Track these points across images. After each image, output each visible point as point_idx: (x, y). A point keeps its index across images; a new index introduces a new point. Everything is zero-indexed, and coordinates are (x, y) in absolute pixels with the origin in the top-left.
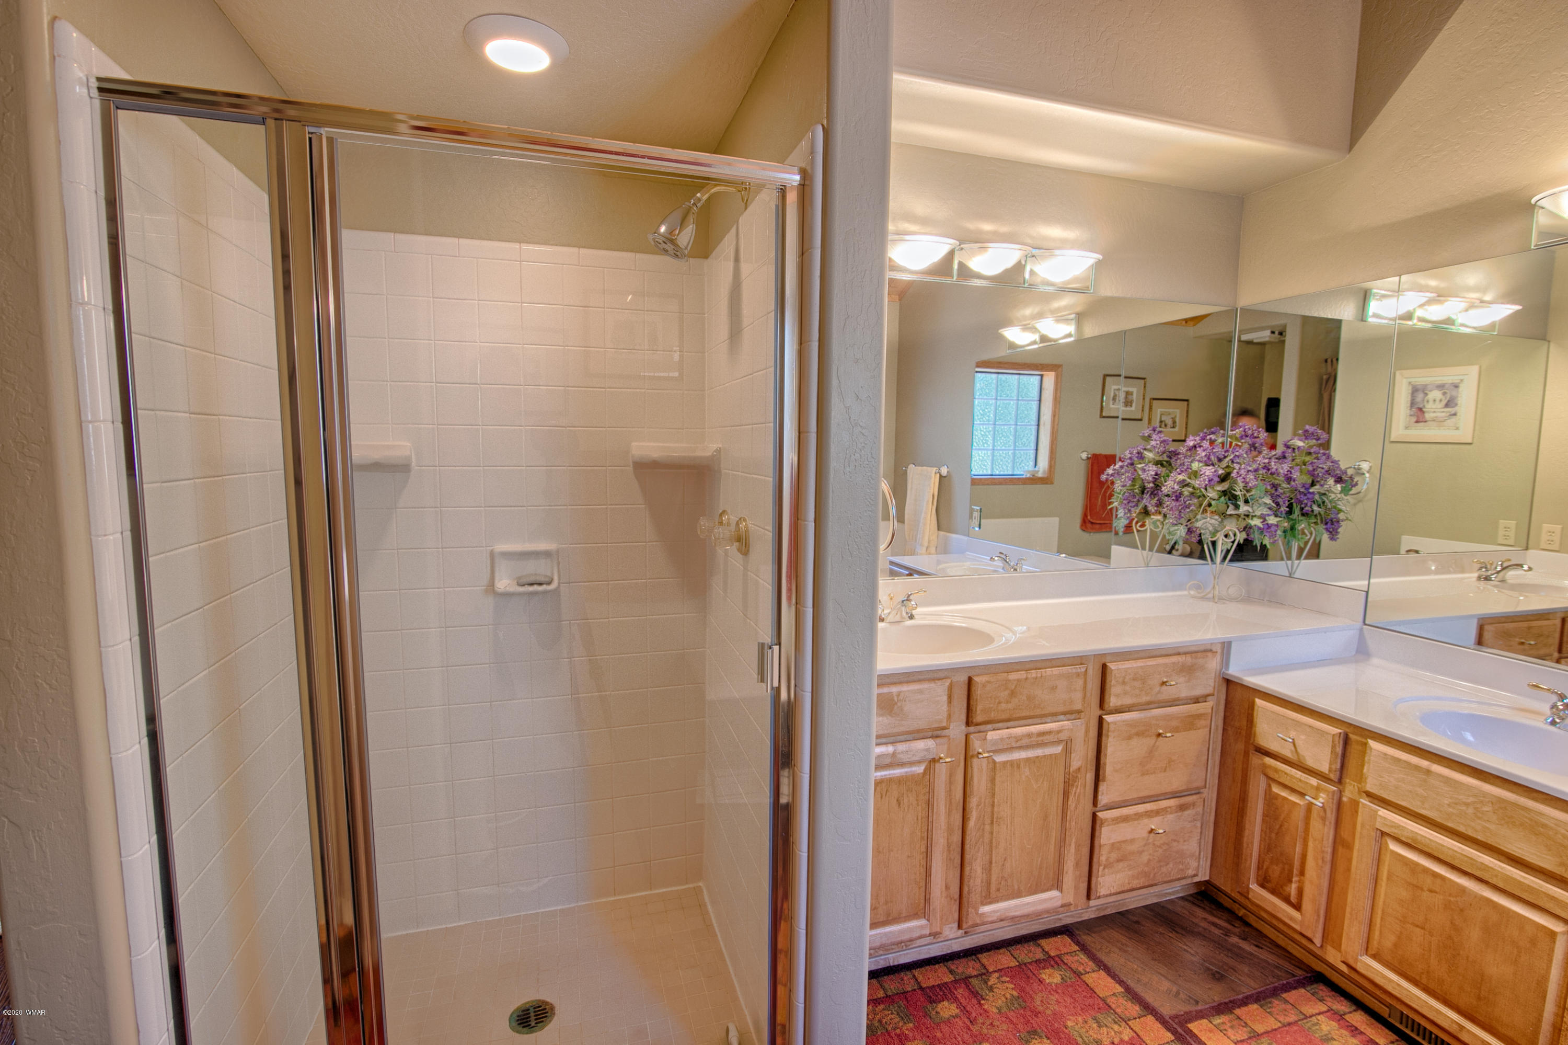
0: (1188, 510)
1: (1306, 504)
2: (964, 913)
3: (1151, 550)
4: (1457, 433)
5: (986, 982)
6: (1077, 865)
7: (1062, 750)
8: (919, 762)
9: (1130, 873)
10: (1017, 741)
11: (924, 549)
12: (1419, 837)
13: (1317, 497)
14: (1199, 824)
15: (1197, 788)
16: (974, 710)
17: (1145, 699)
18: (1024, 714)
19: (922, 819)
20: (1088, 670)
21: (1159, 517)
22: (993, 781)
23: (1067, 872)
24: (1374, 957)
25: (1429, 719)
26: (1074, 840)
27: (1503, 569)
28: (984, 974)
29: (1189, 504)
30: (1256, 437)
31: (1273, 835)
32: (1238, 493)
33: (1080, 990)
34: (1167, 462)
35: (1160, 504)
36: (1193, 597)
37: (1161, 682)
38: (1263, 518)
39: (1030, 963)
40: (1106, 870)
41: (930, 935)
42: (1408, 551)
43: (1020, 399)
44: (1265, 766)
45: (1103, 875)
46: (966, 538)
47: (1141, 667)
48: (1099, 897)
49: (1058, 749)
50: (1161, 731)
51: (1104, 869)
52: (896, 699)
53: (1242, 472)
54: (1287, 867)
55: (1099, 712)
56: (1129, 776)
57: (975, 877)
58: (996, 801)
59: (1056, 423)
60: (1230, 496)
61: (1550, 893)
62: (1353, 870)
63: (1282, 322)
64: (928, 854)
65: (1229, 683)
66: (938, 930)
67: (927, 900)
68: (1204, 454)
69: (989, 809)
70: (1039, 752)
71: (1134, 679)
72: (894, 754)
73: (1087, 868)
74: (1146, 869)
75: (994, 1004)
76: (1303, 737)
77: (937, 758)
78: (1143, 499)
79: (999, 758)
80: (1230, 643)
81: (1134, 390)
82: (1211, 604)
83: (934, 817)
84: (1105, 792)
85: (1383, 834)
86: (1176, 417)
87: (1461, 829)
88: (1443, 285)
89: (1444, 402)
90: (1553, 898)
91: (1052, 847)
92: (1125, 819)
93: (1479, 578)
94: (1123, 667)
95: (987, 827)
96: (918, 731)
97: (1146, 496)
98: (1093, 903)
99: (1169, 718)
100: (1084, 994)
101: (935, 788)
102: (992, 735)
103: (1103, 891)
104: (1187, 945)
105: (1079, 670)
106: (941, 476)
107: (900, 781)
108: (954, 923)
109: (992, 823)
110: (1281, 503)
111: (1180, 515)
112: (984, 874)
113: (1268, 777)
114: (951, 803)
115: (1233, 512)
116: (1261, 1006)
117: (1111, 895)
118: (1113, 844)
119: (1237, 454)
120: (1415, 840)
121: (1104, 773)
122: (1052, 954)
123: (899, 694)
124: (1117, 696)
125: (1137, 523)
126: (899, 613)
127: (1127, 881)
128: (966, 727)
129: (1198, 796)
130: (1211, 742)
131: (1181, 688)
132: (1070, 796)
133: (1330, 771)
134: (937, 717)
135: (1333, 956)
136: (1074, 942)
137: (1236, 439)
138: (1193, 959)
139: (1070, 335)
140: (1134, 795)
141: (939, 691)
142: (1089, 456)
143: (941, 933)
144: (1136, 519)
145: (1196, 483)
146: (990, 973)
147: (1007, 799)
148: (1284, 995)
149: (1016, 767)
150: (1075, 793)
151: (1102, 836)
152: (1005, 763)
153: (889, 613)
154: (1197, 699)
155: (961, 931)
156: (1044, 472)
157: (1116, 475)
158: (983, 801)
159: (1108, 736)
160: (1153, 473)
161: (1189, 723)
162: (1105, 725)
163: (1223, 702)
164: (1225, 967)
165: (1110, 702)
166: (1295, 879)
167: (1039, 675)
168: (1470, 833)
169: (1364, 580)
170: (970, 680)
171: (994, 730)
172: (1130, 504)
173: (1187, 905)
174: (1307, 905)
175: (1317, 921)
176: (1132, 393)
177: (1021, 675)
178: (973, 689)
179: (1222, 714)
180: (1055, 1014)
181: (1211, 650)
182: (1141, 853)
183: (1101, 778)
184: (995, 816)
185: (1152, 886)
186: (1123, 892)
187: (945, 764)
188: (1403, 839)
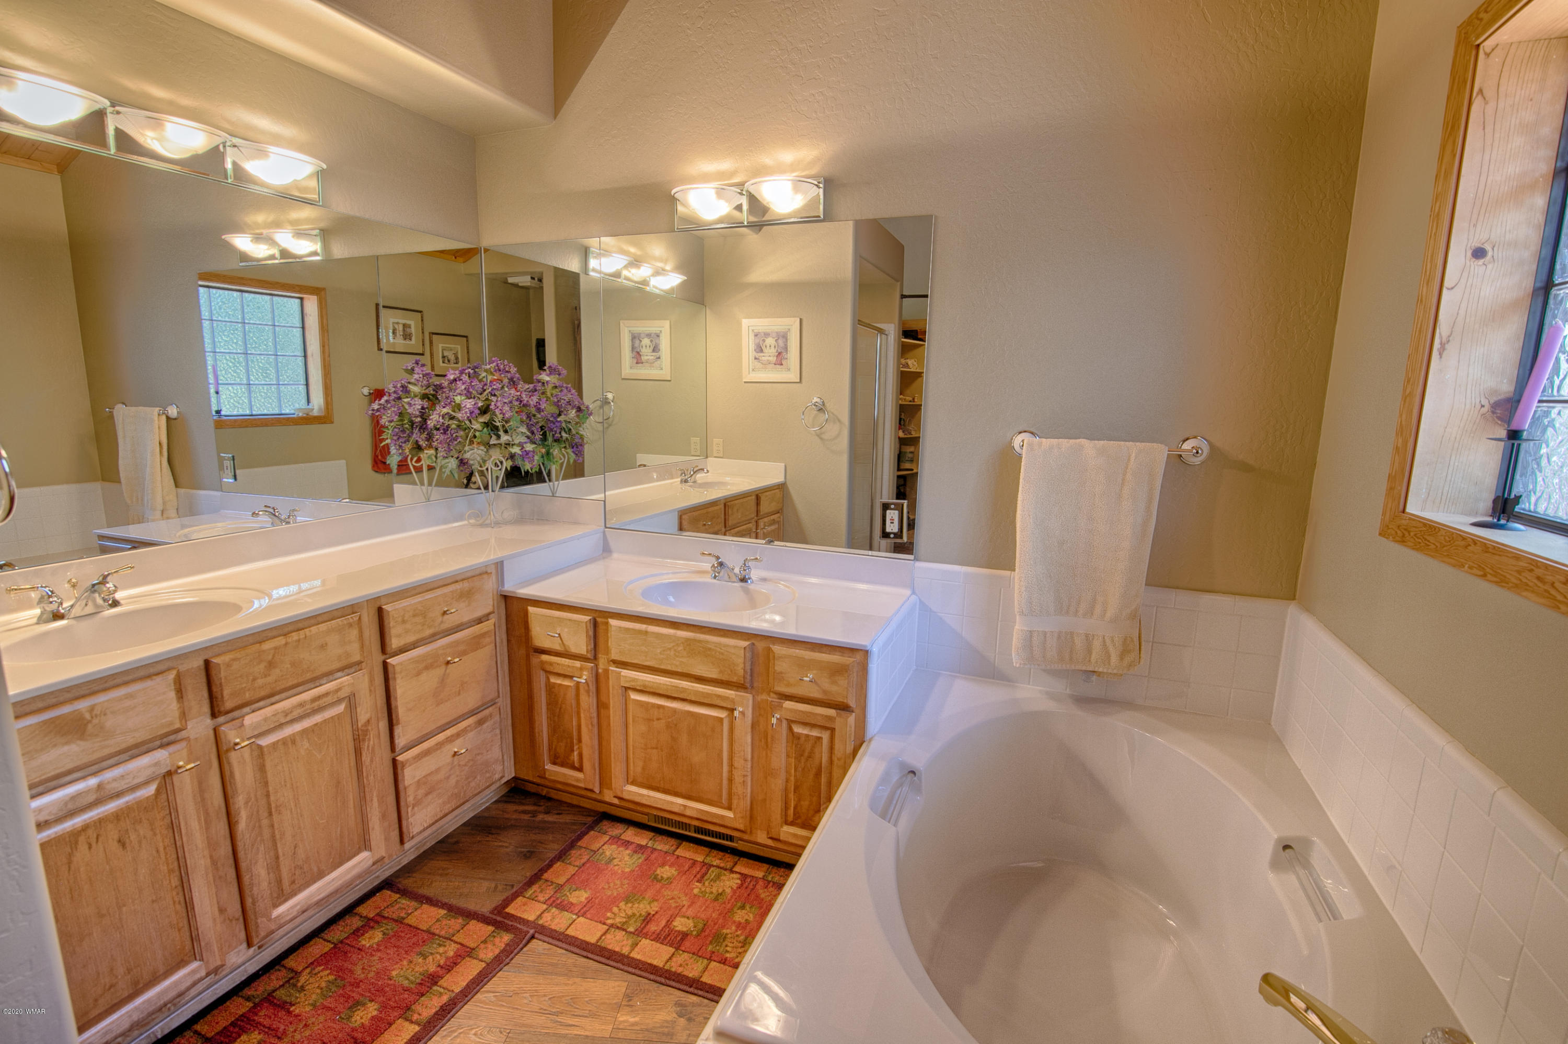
0: (456, 443)
1: (556, 432)
2: (252, 927)
3: (430, 484)
4: (661, 372)
5: (295, 985)
6: (384, 816)
7: (346, 708)
8: (146, 783)
9: (440, 801)
10: (286, 716)
11: (158, 513)
12: (647, 683)
13: (564, 425)
14: (498, 731)
15: (492, 700)
16: (220, 697)
17: (428, 632)
18: (290, 684)
19: (165, 848)
20: (362, 618)
21: (432, 452)
22: (262, 768)
23: (373, 829)
24: (634, 783)
25: (647, 593)
26: (375, 794)
27: (694, 473)
28: (292, 978)
29: (456, 436)
30: (507, 372)
31: (556, 718)
32: (498, 424)
33: (403, 935)
34: (433, 395)
35: (430, 438)
36: (473, 525)
37: (442, 612)
38: (521, 445)
39: (347, 938)
40: (416, 808)
41: (208, 974)
42: (640, 466)
43: (276, 324)
44: (542, 663)
45: (413, 815)
46: (218, 494)
47: (420, 602)
48: (413, 837)
49: (341, 708)
50: (449, 659)
51: (413, 808)
52: (88, 716)
53: (499, 404)
54: (569, 740)
55: (382, 658)
56: (424, 711)
57: (259, 884)
58: (271, 789)
59: (327, 355)
60: (491, 427)
61: (718, 693)
62: (612, 725)
63: (540, 270)
64: (184, 885)
65: (506, 598)
66: (219, 963)
67: (194, 938)
68: (463, 387)
69: (263, 802)
70: (318, 718)
71: (414, 616)
72: (100, 787)
73: (395, 815)
74: (456, 791)
75: (307, 1003)
76: (566, 630)
77: (173, 770)
78: (412, 433)
79: (264, 742)
80: (502, 562)
81: (412, 323)
82: (490, 529)
83: (184, 839)
84: (401, 734)
85: (626, 689)
86: (457, 352)
87: (669, 668)
88: (639, 253)
89: (652, 348)
90: (719, 696)
91: (351, 811)
92: (427, 752)
93: (681, 481)
94: (401, 606)
95: (265, 822)
96: (136, 746)
97: (416, 431)
98: (407, 846)
99: (457, 643)
100: (408, 936)
101: (178, 805)
102: (251, 719)
103: (415, 830)
104: (501, 841)
105: (351, 620)
106: (168, 418)
107: (117, 816)
108: (241, 944)
109: (270, 814)
110: (535, 432)
111: (449, 448)
112: (271, 875)
113: (546, 672)
114: (207, 813)
115: (495, 442)
116: (563, 862)
117: (424, 830)
118: (418, 781)
119: (495, 387)
120: (645, 686)
121: (397, 716)
122: (371, 915)
123: (92, 709)
124: (399, 636)
125: (412, 459)
126: (90, 603)
127: (438, 810)
128: (212, 719)
129: (494, 707)
130: (498, 654)
131: (463, 613)
132: (363, 752)
133: (587, 652)
134: (163, 721)
135: (608, 797)
136: (394, 892)
137: (492, 373)
138: (508, 850)
139: (315, 253)
140: (432, 727)
141: (163, 687)
142: (372, 391)
143: (223, 966)
144: (410, 456)
145: (459, 415)
146: (300, 973)
147: (285, 782)
148: (579, 844)
149: (290, 743)
150: (368, 746)
151: (406, 778)
152: (274, 745)
153: (72, 606)
154: (480, 619)
155: (252, 949)
156: (320, 409)
157: (382, 410)
158: (252, 795)
159: (395, 679)
160: (420, 407)
161: (475, 643)
162: (390, 669)
163: (504, 617)
164: (534, 844)
165: (391, 645)
166: (575, 748)
167: (302, 637)
168: (674, 669)
169: (601, 493)
170: (207, 663)
171: (253, 711)
172: (401, 440)
173: (500, 805)
174: (587, 765)
175: (595, 774)
176: (409, 326)
177: (280, 641)
178: (213, 673)
179: (504, 628)
180: (378, 973)
181: (486, 572)
182: (448, 778)
183: (394, 722)
184: (273, 805)
185: (464, 803)
186: (436, 821)
187: (187, 773)
188: (638, 688)
